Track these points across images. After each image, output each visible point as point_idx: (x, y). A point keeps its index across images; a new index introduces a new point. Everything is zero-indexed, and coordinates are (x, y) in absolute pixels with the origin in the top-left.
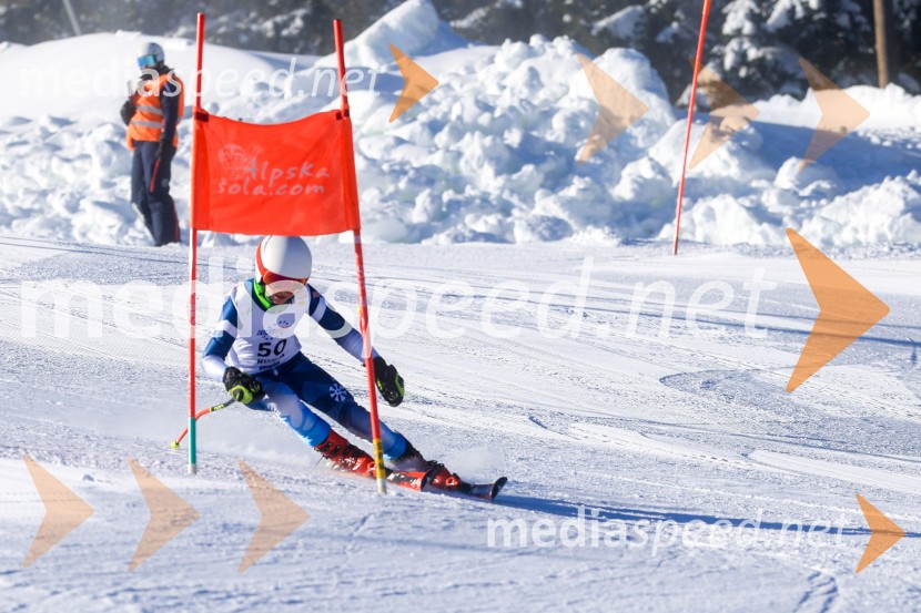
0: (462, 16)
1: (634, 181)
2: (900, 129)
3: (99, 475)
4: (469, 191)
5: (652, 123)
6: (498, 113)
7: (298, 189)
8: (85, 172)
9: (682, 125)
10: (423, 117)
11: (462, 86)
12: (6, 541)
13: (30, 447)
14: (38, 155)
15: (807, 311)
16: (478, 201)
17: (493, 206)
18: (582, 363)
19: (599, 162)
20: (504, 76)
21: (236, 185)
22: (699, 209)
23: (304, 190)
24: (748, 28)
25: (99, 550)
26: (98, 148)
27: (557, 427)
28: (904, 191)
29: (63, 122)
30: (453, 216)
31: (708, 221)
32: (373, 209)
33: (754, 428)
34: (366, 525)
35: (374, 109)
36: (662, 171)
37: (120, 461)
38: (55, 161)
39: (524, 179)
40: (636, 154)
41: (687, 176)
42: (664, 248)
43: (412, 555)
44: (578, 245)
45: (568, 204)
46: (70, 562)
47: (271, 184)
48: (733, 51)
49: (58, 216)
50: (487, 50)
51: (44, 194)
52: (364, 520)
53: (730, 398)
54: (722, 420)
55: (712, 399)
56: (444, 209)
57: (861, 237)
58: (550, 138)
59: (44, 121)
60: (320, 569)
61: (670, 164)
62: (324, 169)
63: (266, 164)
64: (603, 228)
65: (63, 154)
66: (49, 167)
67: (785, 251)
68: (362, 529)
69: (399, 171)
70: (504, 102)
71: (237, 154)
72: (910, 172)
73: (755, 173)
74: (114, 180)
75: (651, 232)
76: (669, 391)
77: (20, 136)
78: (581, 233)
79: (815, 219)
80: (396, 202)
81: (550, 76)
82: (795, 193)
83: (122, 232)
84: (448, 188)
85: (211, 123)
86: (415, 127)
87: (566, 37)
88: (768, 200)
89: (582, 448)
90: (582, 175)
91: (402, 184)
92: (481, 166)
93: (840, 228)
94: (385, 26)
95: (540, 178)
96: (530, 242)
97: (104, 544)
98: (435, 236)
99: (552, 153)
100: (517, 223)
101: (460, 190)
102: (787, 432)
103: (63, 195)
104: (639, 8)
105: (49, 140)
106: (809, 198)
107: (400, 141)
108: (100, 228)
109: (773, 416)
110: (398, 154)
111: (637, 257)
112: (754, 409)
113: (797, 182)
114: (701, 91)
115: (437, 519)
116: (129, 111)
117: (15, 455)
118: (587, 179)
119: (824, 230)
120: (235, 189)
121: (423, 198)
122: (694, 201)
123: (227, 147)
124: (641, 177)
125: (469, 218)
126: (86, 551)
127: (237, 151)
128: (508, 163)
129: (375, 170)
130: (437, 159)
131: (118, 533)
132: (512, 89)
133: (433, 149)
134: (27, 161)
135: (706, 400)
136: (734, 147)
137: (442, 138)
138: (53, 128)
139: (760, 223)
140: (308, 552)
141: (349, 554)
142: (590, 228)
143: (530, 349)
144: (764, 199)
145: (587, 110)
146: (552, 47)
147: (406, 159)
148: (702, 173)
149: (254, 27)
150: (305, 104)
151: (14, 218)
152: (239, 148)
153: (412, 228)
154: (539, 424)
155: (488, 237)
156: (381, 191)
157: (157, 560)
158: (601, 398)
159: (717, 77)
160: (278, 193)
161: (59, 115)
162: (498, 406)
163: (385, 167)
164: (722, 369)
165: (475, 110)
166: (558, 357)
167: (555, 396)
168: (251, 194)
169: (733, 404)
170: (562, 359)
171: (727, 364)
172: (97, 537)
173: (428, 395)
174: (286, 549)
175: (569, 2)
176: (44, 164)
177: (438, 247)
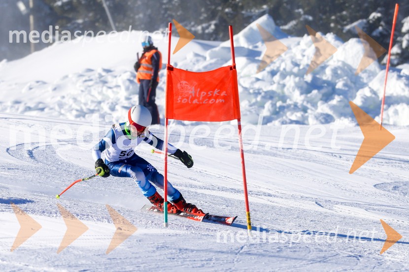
0: (285, 24)
1: (362, 97)
4: (289, 102)
5: (370, 72)
6: (301, 67)
7: (213, 101)
8: (118, 93)
9: (383, 72)
10: (268, 69)
11: (285, 55)
12: (84, 257)
13: (94, 215)
14: (97, 86)
16: (292, 106)
17: (299, 109)
18: (339, 178)
19: (346, 89)
20: (304, 51)
21: (185, 99)
22: (391, 110)
23: (215, 102)
25: (124, 261)
26: (124, 82)
27: (328, 207)
29: (108, 71)
30: (281, 113)
31: (395, 115)
32: (246, 110)
34: (243, 250)
35: (246, 65)
36: (374, 93)
37: (133, 221)
38: (105, 88)
39: (313, 96)
40: (363, 85)
41: (386, 95)
43: (263, 263)
45: (333, 108)
46: (111, 266)
47: (201, 99)
48: (406, 39)
49: (105, 112)
50: (297, 39)
51: (100, 103)
52: (242, 248)
53: (405, 194)
54: (401, 204)
55: (397, 194)
56: (277, 110)
58: (324, 78)
59: (100, 71)
60: (222, 270)
61: (378, 90)
62: (225, 92)
63: (199, 90)
64: (348, 118)
65: (108, 85)
66: (102, 91)
68: (241, 251)
69: (257, 93)
70: (304, 62)
71: (186, 85)
74: (132, 97)
76: (378, 191)
77: (89, 77)
78: (338, 121)
80: (256, 107)
84: (279, 100)
85: (175, 71)
86: (265, 73)
87: (332, 33)
89: (339, 216)
90: (339, 95)
91: (259, 98)
92: (294, 91)
94: (251, 29)
95: (320, 96)
96: (316, 124)
97: (127, 258)
98: (273, 122)
99: (326, 85)
100: (310, 116)
101: (284, 101)
103: (108, 103)
104: (365, 21)
105: (102, 79)
107: (258, 80)
110: (257, 85)
114: (393, 57)
115: (274, 247)
116: (138, 66)
117: (87, 219)
118: (341, 97)
120: (185, 101)
121: (268, 105)
122: (389, 106)
123: (182, 82)
124: (365, 95)
125: (288, 114)
126: (119, 261)
127: (186, 84)
128: (307, 89)
129: (247, 92)
130: (274, 88)
131: (133, 253)
132: (308, 57)
133: (273, 83)
134: (92, 88)
135: (395, 195)
136: (407, 82)
137: (277, 78)
138: (104, 74)
140: (217, 262)
141: (235, 263)
142: (342, 118)
143: (316, 172)
145: (341, 66)
146: (326, 38)
147: (261, 87)
149: (193, 29)
150: (216, 63)
151: (86, 113)
152: (187, 82)
154: (320, 205)
156: (249, 102)
157: (150, 265)
158: (347, 194)
159: (399, 51)
160: (204, 102)
161: (106, 68)
162: (302, 197)
163: (251, 91)
164: (402, 181)
165: (291, 66)
166: (328, 175)
167: (327, 193)
168: (192, 103)
169: (406, 197)
170: (330, 176)
171: (404, 179)
172: (123, 255)
173: (270, 192)
174: (207, 260)
175: (333, 17)
176: (100, 90)
177: (275, 127)
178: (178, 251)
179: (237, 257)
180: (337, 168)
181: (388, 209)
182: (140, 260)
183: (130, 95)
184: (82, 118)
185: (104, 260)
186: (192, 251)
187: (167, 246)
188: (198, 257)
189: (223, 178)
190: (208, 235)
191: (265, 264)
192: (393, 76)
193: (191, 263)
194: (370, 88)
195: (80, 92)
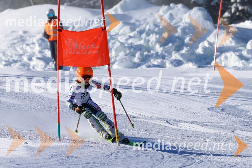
1: (203, 48)
3: (30, 142)
4: (152, 52)
5: (208, 30)
6: (161, 27)
7: (90, 52)
8: (34, 48)
10: (137, 30)
11: (150, 19)
13: (9, 134)
14: (19, 43)
16: (155, 55)
17: (159, 56)
18: (183, 104)
20: (162, 16)
21: (71, 51)
22: (223, 56)
23: (92, 53)
25: (28, 165)
26: (38, 41)
27: (175, 124)
30: (147, 60)
31: (226, 60)
32: (123, 58)
33: (236, 123)
34: (112, 156)
35: (122, 27)
36: (211, 44)
37: (37, 137)
38: (24, 46)
39: (169, 47)
40: (203, 39)
42: (211, 68)
43: (126, 165)
44: (185, 68)
47: (82, 51)
48: (234, 7)
49: (25, 62)
51: (21, 55)
52: (111, 154)
53: (229, 114)
54: (227, 121)
55: (224, 115)
56: (144, 58)
58: (177, 35)
59: (21, 33)
61: (213, 42)
62: (98, 46)
63: (80, 44)
64: (193, 63)
65: (27, 43)
66: (22, 47)
67: (248, 69)
68: (111, 157)
69: (131, 47)
71: (71, 42)
73: (240, 45)
75: (209, 63)
76: (210, 112)
78: (186, 64)
80: (130, 56)
81: (176, 16)
83: (45, 67)
84: (145, 51)
86: (135, 32)
87: (181, 4)
88: (244, 53)
90: (187, 46)
91: (132, 50)
92: (156, 44)
95: (174, 47)
96: (170, 67)
97: (30, 163)
98: (142, 66)
99: (177, 40)
100: (167, 61)
101: (149, 52)
102: (246, 124)
103: (27, 56)
105: (23, 38)
107: (130, 37)
108: (38, 65)
109: (242, 120)
110: (130, 41)
111: (202, 71)
112: (236, 117)
115: (134, 154)
117: (4, 137)
118: (188, 47)
120: (70, 53)
121: (138, 54)
122: (221, 54)
123: (68, 39)
124: (205, 46)
125: (152, 60)
126: (24, 166)
128: (164, 43)
129: (123, 46)
130: (142, 42)
131: (34, 160)
132: (165, 20)
133: (141, 39)
134: (16, 45)
135: (222, 115)
136: (233, 37)
137: (144, 36)
138: (24, 35)
139: (242, 60)
140: (94, 165)
141: (106, 165)
142: (189, 63)
143: (167, 100)
144: (243, 53)
145: (188, 26)
146: (177, 7)
147: (133, 42)
148: (224, 45)
149: (87, 3)
151: (12, 63)
152: (72, 40)
153: (135, 63)
154: (169, 123)
155: (158, 66)
156: (125, 52)
158: (189, 115)
159: (229, 15)
160: (84, 53)
161: (26, 30)
162: (157, 118)
163: (126, 45)
164: (227, 105)
165: (154, 27)
166: (176, 102)
167: (175, 115)
168: (76, 54)
169: (230, 116)
170: (178, 103)
171: (229, 104)
172: (28, 161)
173: (135, 115)
174: (86, 164)
176: (21, 46)
177: (142, 69)
178: (67, 158)
179: (108, 161)
180: (182, 97)
181: (217, 125)
182: (39, 165)
183: (42, 50)
184: (8, 66)
185: (14, 165)
186: (76, 158)
187: (59, 154)
188: (80, 162)
189: (103, 106)
190: (88, 146)
191: (127, 165)
193: (75, 165)
194: (208, 41)
195: (7, 48)
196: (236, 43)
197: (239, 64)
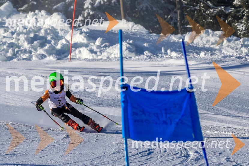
0: (22, 7)
1: (61, 44)
2: (125, 30)
4: (22, 48)
5: (65, 30)
6: (28, 29)
9: (71, 30)
10: (10, 31)
15: (100, 74)
16: (24, 51)
17: (27, 52)
19: (53, 40)
22: (77, 51)
24: (90, 7)
28: (126, 45)
30: (17, 55)
31: (79, 53)
33: (86, 102)
36: (67, 41)
39: (35, 45)
40: (61, 38)
41: (73, 43)
42: (67, 60)
45: (46, 51)
48: (86, 12)
50: (25, 15)
53: (80, 96)
56: (16, 53)
57: (116, 56)
58: (41, 35)
64: (53, 56)
67: (96, 60)
69: (4, 43)
72: (127, 40)
73: (91, 41)
75: (66, 57)
78: (47, 57)
79: (105, 52)
80: (4, 52)
82: (100, 46)
84: (16, 48)
86: (8, 33)
87: (44, 10)
88: (94, 48)
90: (49, 43)
91: (5, 47)
92: (24, 42)
93: (111, 54)
95: (39, 45)
96: (37, 60)
98: (14, 59)
99: (41, 38)
100: (33, 55)
101: (19, 48)
102: (94, 103)
104: (64, 3)
106: (104, 47)
107: (4, 37)
109: (90, 99)
110: (4, 40)
111: (61, 63)
112: (86, 98)
113: (101, 43)
118: (50, 44)
119: (107, 55)
121: (10, 51)
122: (76, 49)
124: (63, 43)
125: (22, 55)
128: (31, 41)
130: (13, 41)
133: (13, 38)
136: (85, 36)
137: (15, 36)
139: (92, 54)
145: (49, 28)
146: (41, 13)
147: (6, 41)
148: (78, 42)
153: (8, 57)
155: (26, 59)
159: (82, 19)
163: (1, 43)
165: (23, 29)
175: (47, 2)
177: (13, 62)
192: (78, 32)
196: (87, 40)
197: (90, 57)
